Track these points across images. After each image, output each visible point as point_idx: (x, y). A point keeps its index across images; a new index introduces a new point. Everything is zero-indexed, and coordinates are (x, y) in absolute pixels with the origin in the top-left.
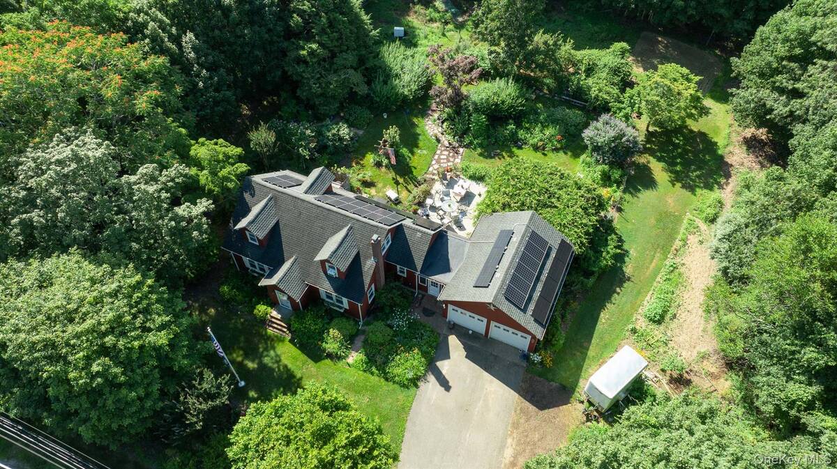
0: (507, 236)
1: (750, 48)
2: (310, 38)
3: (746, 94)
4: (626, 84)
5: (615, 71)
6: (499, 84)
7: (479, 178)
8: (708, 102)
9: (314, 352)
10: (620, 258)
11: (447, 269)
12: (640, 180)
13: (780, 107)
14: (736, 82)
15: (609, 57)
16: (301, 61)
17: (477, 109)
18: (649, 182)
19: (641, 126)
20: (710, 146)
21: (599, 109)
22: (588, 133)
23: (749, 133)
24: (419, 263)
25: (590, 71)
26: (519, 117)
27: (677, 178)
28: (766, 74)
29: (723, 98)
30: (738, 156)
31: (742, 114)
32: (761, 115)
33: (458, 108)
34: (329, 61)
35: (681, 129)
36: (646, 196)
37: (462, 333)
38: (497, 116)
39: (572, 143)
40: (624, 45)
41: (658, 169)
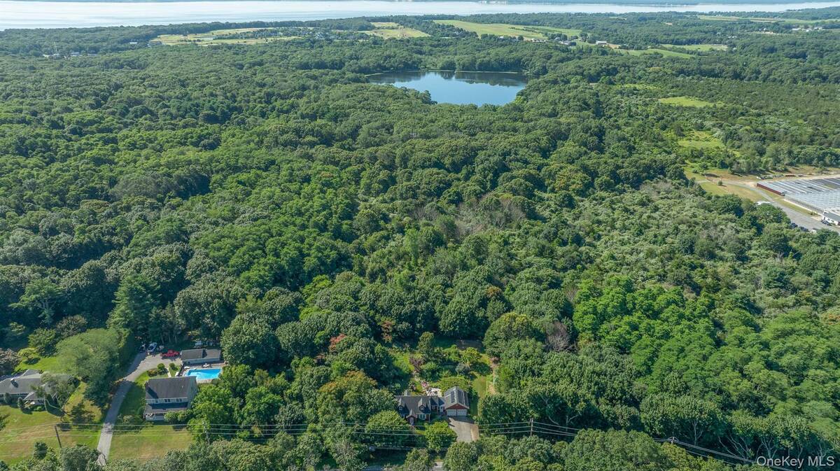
0: (453, 393)
1: (485, 338)
2: (382, 364)
3: (489, 349)
4: (460, 356)
5: (456, 353)
6: (429, 364)
7: (436, 387)
8: (481, 354)
9: (423, 429)
10: (476, 393)
11: (443, 403)
12: (473, 377)
13: (496, 351)
14: (485, 348)
15: (453, 349)
16: (381, 370)
17: (427, 371)
18: (476, 377)
19: (468, 365)
20: (486, 365)
21: (456, 364)
22: (457, 369)
23: (493, 359)
24: (437, 403)
25: (449, 355)
26: (438, 370)
27: (481, 374)
28: (491, 344)
29: (484, 352)
30: (493, 365)
31: (489, 355)
32: (493, 354)
33: (422, 374)
34: (388, 369)
35: (477, 363)
36: (476, 380)
37: (451, 417)
38: (433, 372)
39: (453, 373)
40: (455, 345)
41: (475, 373)
